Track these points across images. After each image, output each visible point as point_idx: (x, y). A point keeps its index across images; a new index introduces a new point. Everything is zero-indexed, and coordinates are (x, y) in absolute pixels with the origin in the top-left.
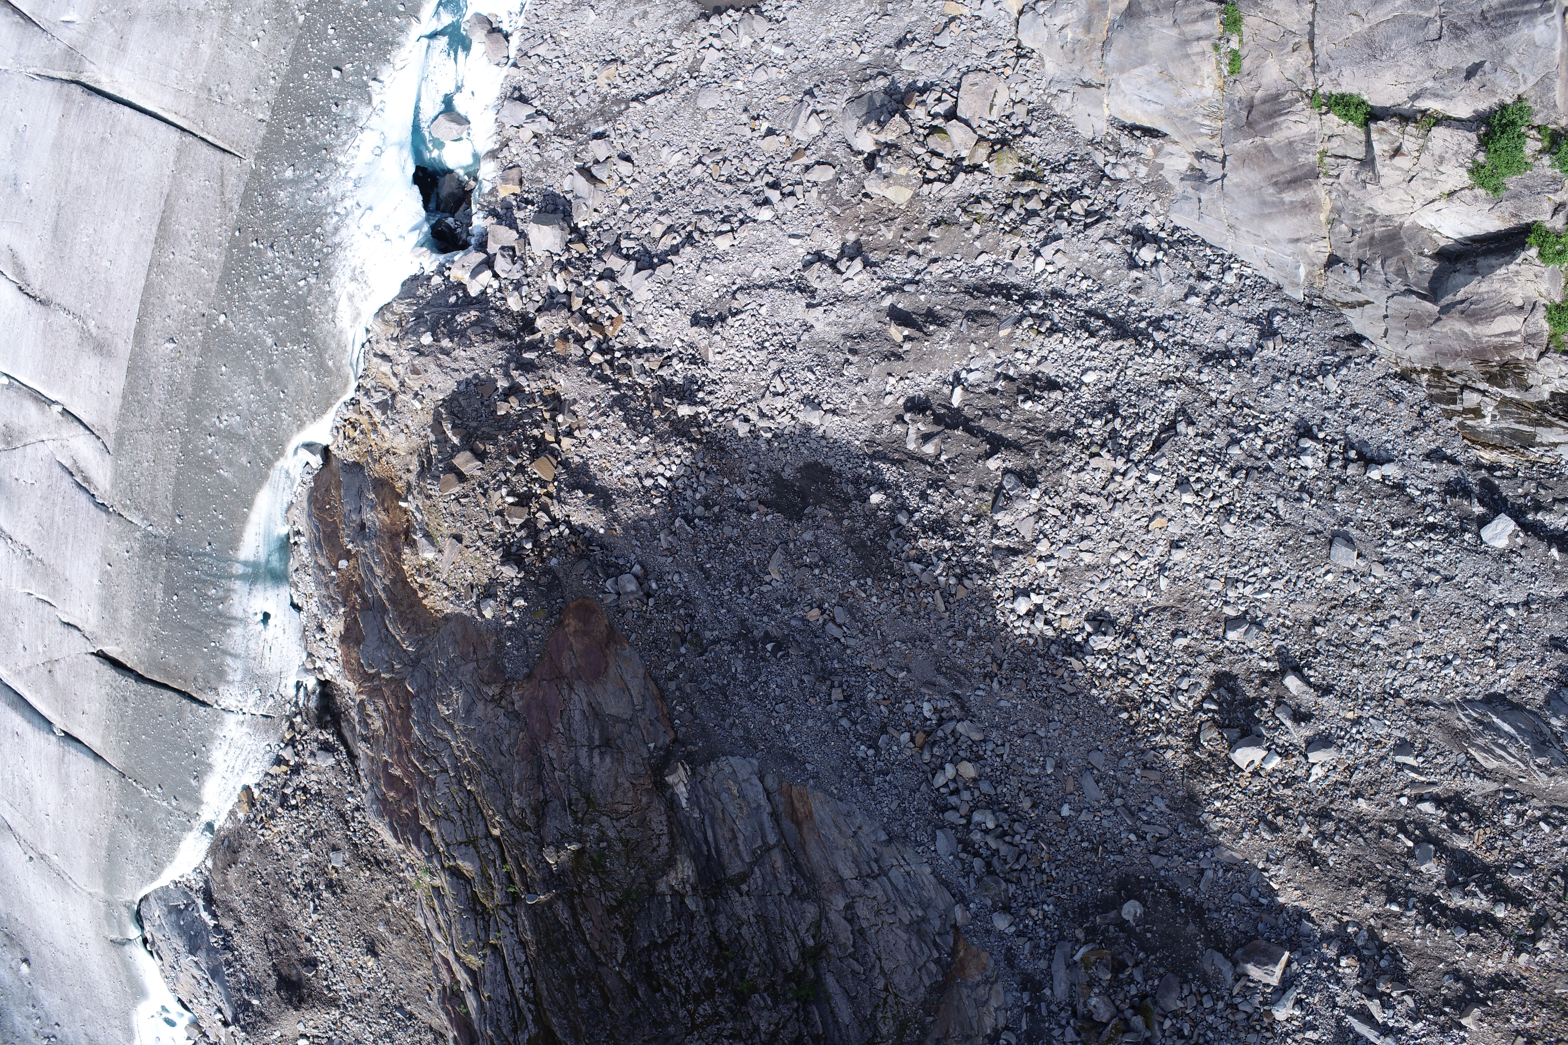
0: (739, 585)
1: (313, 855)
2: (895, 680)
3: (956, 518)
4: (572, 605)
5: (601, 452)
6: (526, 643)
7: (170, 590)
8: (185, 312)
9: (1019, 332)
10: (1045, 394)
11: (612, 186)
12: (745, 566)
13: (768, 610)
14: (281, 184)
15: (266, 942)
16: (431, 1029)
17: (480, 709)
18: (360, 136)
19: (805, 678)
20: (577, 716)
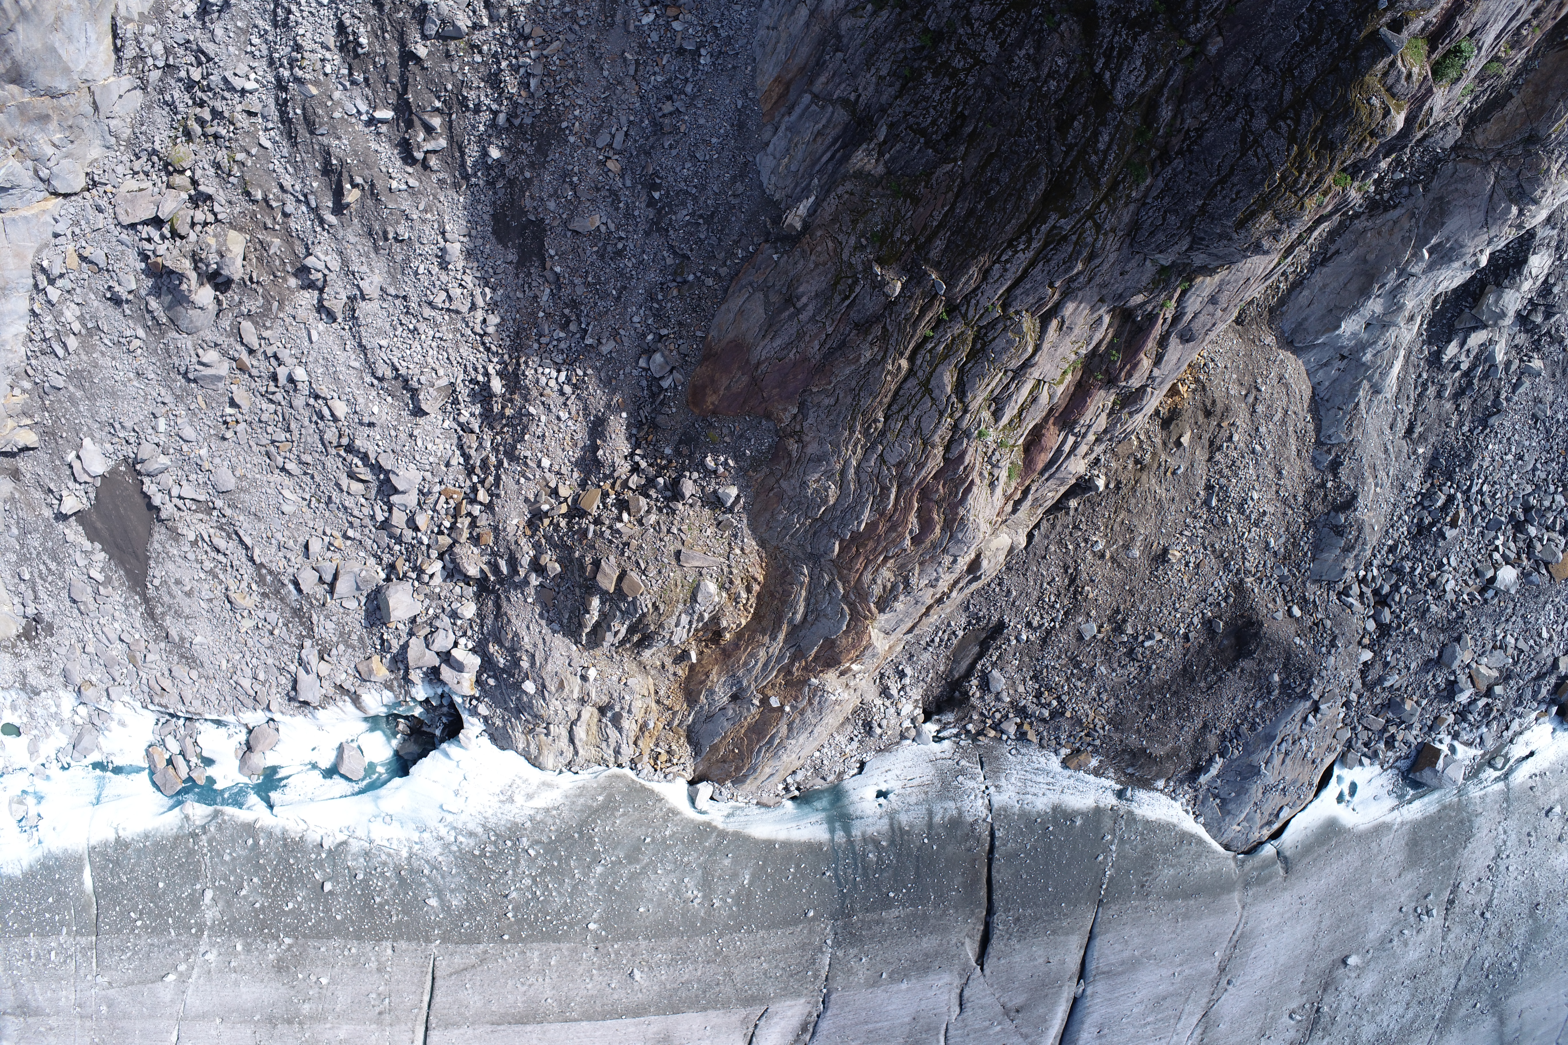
0: (620, 253)
1: (1098, 660)
2: (637, 61)
3: (482, 69)
4: (697, 411)
5: (560, 451)
6: (741, 436)
7: (886, 903)
8: (600, 969)
9: (308, 76)
10: (350, 30)
11: (338, 555)
12: (602, 257)
13: (628, 215)
14: (446, 907)
15: (1211, 687)
16: (1210, 459)
17: (812, 449)
18: (378, 841)
19: (666, 145)
20: (778, 342)
